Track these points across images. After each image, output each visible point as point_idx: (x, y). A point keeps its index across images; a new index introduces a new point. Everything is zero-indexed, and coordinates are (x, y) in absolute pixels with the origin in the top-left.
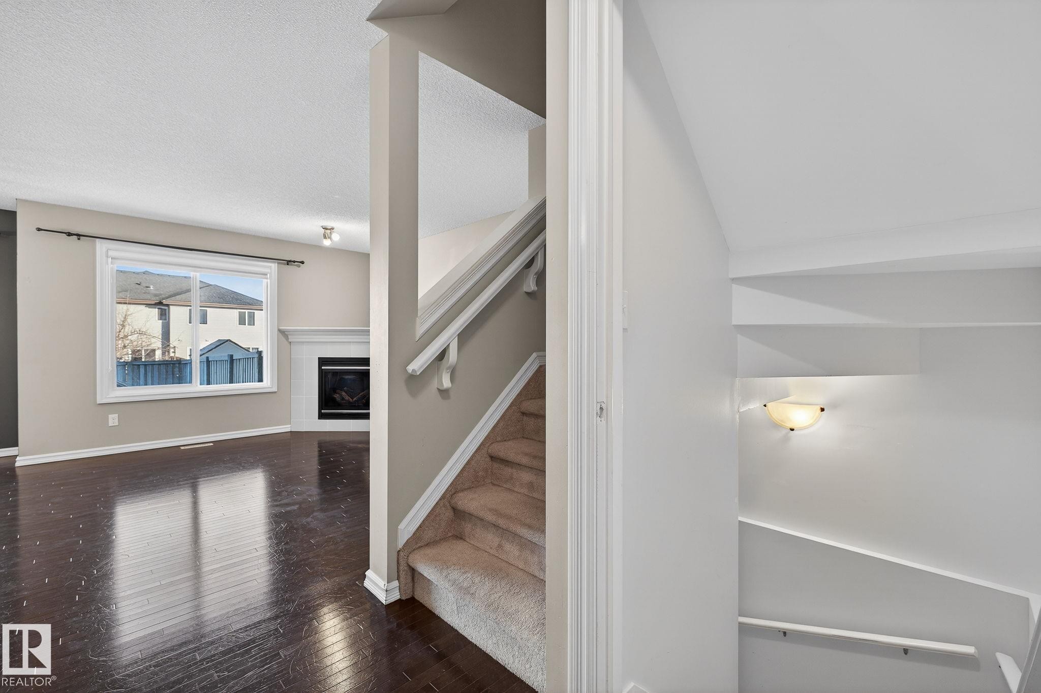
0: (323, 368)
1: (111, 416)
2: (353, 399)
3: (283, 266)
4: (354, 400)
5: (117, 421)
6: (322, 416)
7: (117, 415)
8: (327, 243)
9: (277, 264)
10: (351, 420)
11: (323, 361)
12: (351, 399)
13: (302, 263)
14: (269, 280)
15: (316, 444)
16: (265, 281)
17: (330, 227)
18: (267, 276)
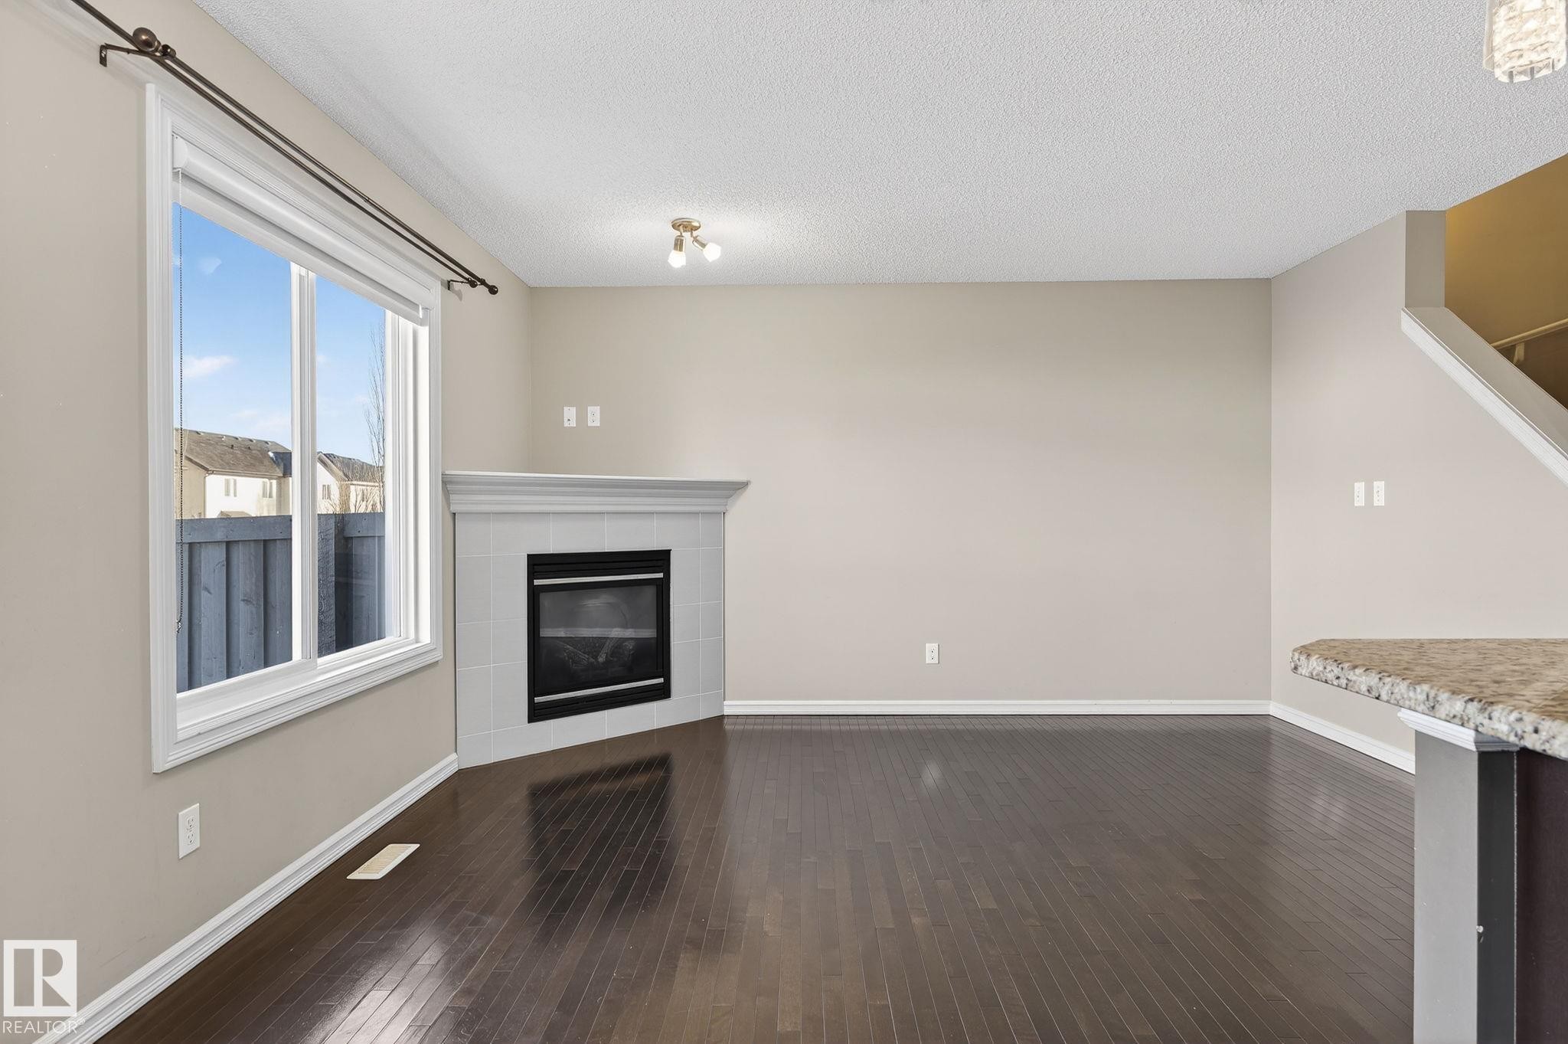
0: (537, 583)
1: (183, 817)
2: (596, 658)
4: (600, 659)
5: (197, 829)
6: (535, 714)
8: (677, 260)
9: (439, 282)
10: (606, 712)
11: (538, 565)
13: (493, 290)
14: (423, 329)
17: (696, 224)
18: (418, 312)
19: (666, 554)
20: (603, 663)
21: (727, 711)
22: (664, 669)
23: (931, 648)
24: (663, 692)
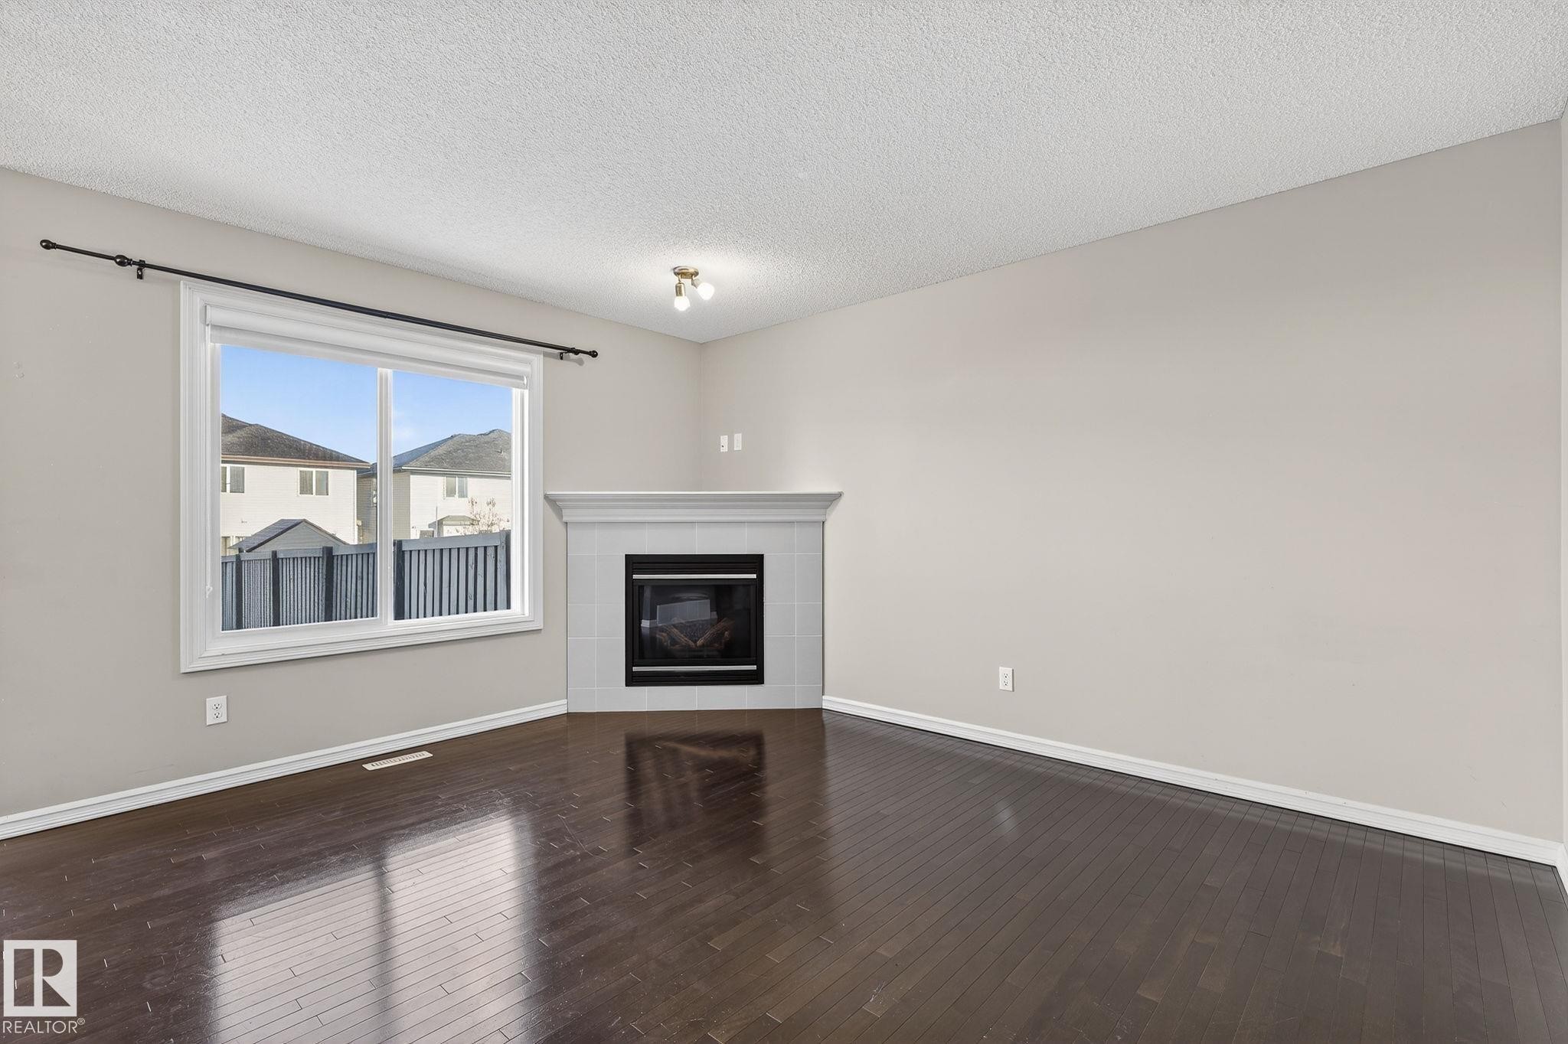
0: (635, 577)
1: (211, 702)
2: (695, 642)
3: (552, 360)
4: (699, 643)
5: (223, 710)
6: (632, 680)
7: (225, 697)
8: (682, 304)
9: (542, 356)
10: (696, 688)
11: (634, 563)
12: (691, 643)
13: (594, 354)
14: (526, 392)
15: (622, 740)
16: (516, 392)
17: (692, 270)
18: (523, 380)
19: (760, 558)
20: (700, 646)
21: (825, 706)
22: (758, 658)
23: (1005, 671)
24: (756, 678)
